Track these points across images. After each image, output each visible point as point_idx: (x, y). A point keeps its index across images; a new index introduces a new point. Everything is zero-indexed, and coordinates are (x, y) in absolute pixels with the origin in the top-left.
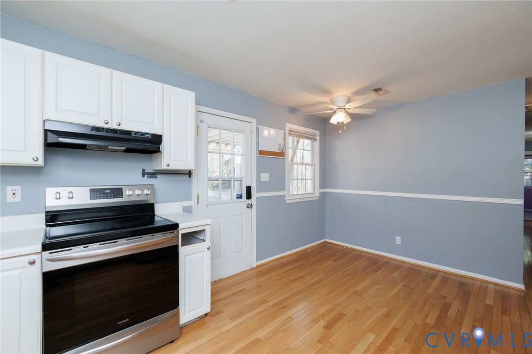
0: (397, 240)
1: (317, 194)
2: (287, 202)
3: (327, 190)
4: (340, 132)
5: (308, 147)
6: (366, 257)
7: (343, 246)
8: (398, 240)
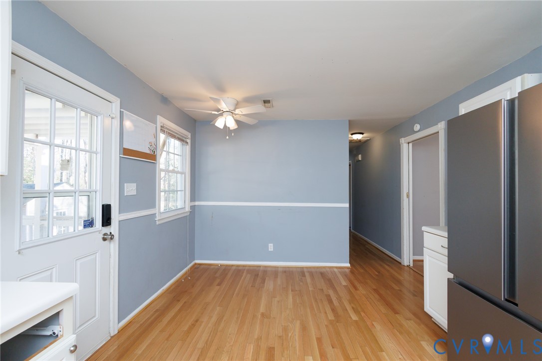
0: (269, 247)
1: (188, 209)
2: (158, 223)
3: (197, 203)
4: (227, 138)
5: (178, 151)
6: (245, 271)
7: (217, 265)
8: (271, 247)
